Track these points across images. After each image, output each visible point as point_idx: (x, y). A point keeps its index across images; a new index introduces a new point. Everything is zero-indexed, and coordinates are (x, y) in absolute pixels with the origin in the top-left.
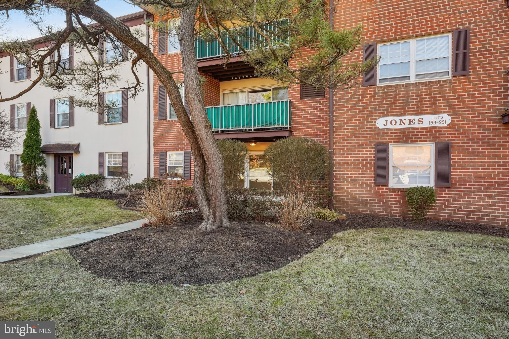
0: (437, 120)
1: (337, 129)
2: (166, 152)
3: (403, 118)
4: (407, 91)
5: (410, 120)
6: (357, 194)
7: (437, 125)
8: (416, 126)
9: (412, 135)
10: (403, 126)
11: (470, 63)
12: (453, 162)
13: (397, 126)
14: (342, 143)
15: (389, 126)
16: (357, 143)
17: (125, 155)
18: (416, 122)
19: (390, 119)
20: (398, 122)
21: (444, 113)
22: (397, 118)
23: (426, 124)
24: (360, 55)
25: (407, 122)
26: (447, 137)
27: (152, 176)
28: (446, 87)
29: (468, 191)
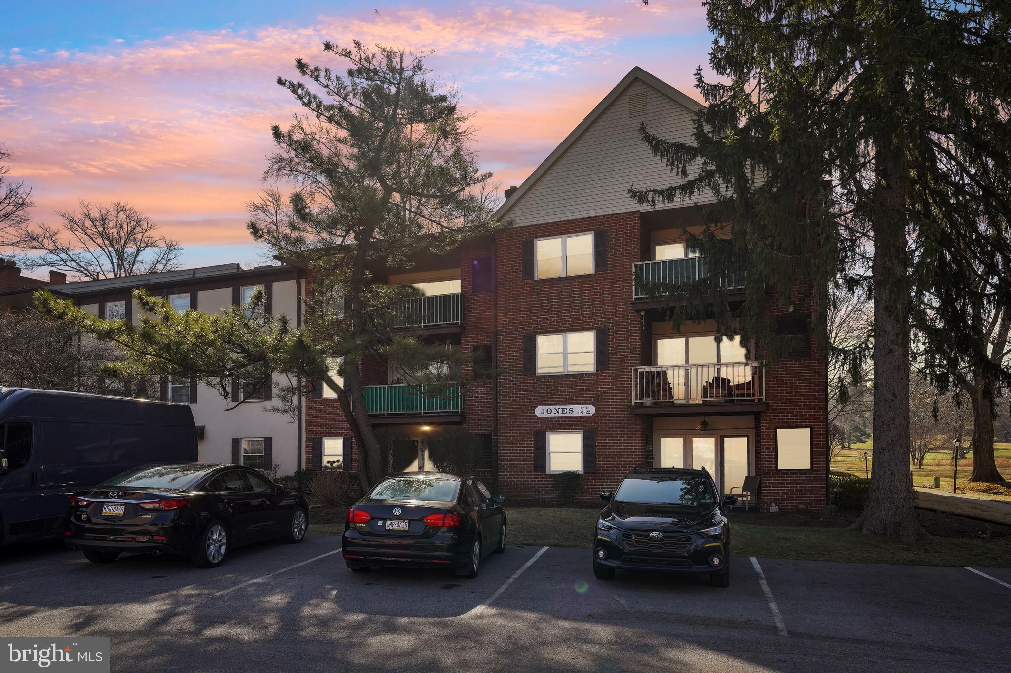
0: (585, 410)
1: (500, 417)
2: (322, 438)
3: (557, 407)
4: (561, 381)
5: (563, 409)
6: (519, 481)
7: (585, 414)
8: (568, 415)
9: (565, 424)
10: (557, 415)
11: (609, 359)
12: (598, 449)
13: (553, 415)
14: (505, 431)
15: (546, 415)
16: (518, 430)
17: (268, 441)
18: (568, 411)
19: (546, 408)
20: (553, 411)
21: (590, 404)
22: (553, 407)
23: (575, 414)
24: (521, 345)
25: (561, 411)
26: (592, 426)
27: (303, 467)
28: (591, 380)
29: (609, 476)
